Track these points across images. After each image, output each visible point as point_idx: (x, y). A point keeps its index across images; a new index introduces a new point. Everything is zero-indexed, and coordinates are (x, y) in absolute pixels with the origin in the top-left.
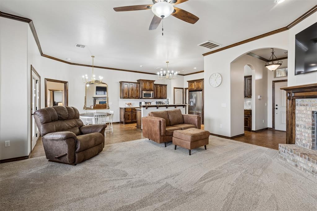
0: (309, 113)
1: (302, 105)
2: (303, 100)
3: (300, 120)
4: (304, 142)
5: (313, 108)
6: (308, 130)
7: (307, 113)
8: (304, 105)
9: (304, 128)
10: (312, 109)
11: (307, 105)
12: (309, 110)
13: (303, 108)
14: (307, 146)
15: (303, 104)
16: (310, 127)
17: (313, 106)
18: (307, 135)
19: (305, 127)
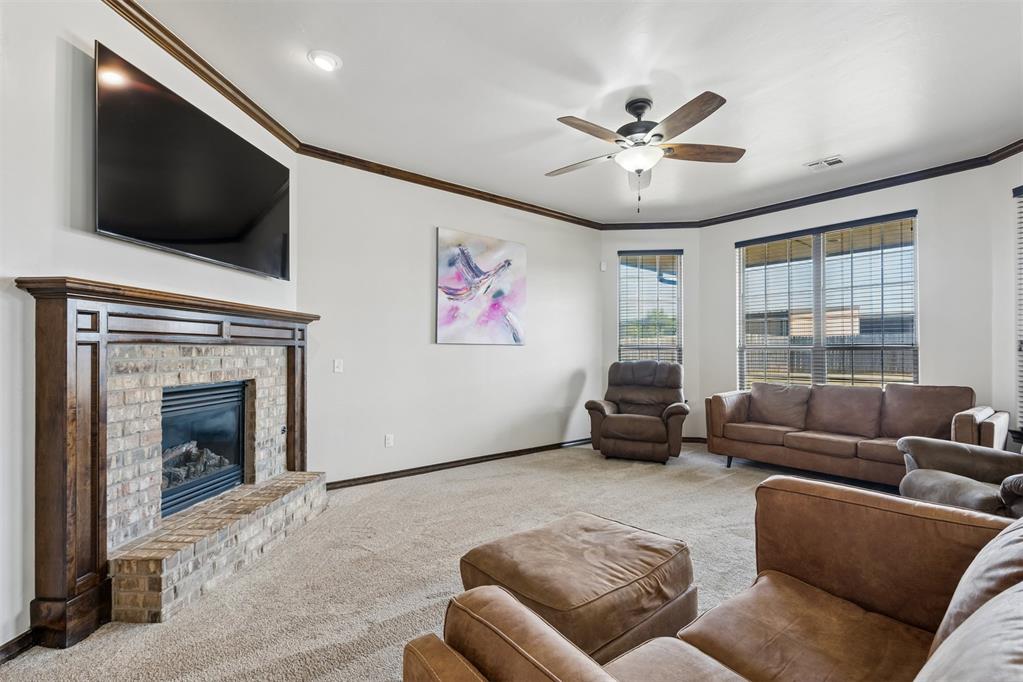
0: (154, 398)
1: (125, 371)
2: (133, 348)
3: (120, 434)
4: (134, 518)
5: (168, 375)
6: (149, 462)
7: (148, 399)
8: (137, 370)
9: (133, 461)
10: (164, 381)
11: (147, 368)
12: (155, 387)
13: (130, 381)
14: (147, 524)
15: (133, 365)
16: (156, 448)
17: (170, 371)
18: (144, 484)
19: (139, 456)
